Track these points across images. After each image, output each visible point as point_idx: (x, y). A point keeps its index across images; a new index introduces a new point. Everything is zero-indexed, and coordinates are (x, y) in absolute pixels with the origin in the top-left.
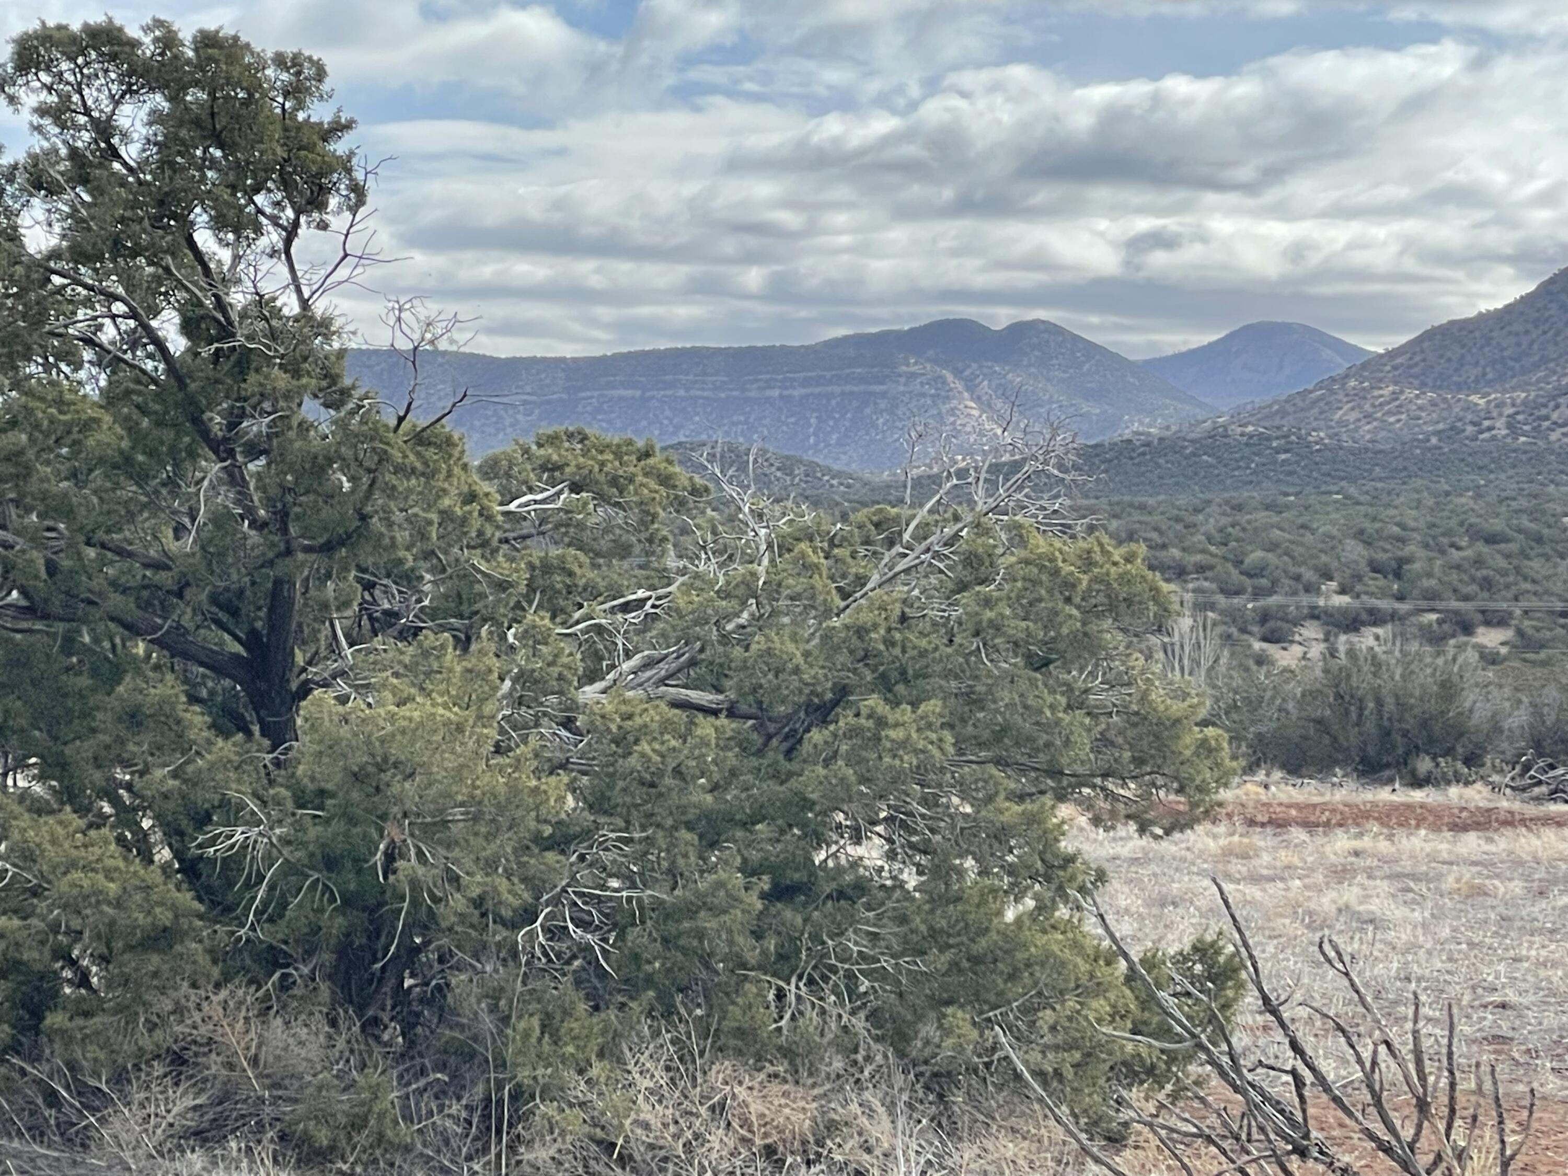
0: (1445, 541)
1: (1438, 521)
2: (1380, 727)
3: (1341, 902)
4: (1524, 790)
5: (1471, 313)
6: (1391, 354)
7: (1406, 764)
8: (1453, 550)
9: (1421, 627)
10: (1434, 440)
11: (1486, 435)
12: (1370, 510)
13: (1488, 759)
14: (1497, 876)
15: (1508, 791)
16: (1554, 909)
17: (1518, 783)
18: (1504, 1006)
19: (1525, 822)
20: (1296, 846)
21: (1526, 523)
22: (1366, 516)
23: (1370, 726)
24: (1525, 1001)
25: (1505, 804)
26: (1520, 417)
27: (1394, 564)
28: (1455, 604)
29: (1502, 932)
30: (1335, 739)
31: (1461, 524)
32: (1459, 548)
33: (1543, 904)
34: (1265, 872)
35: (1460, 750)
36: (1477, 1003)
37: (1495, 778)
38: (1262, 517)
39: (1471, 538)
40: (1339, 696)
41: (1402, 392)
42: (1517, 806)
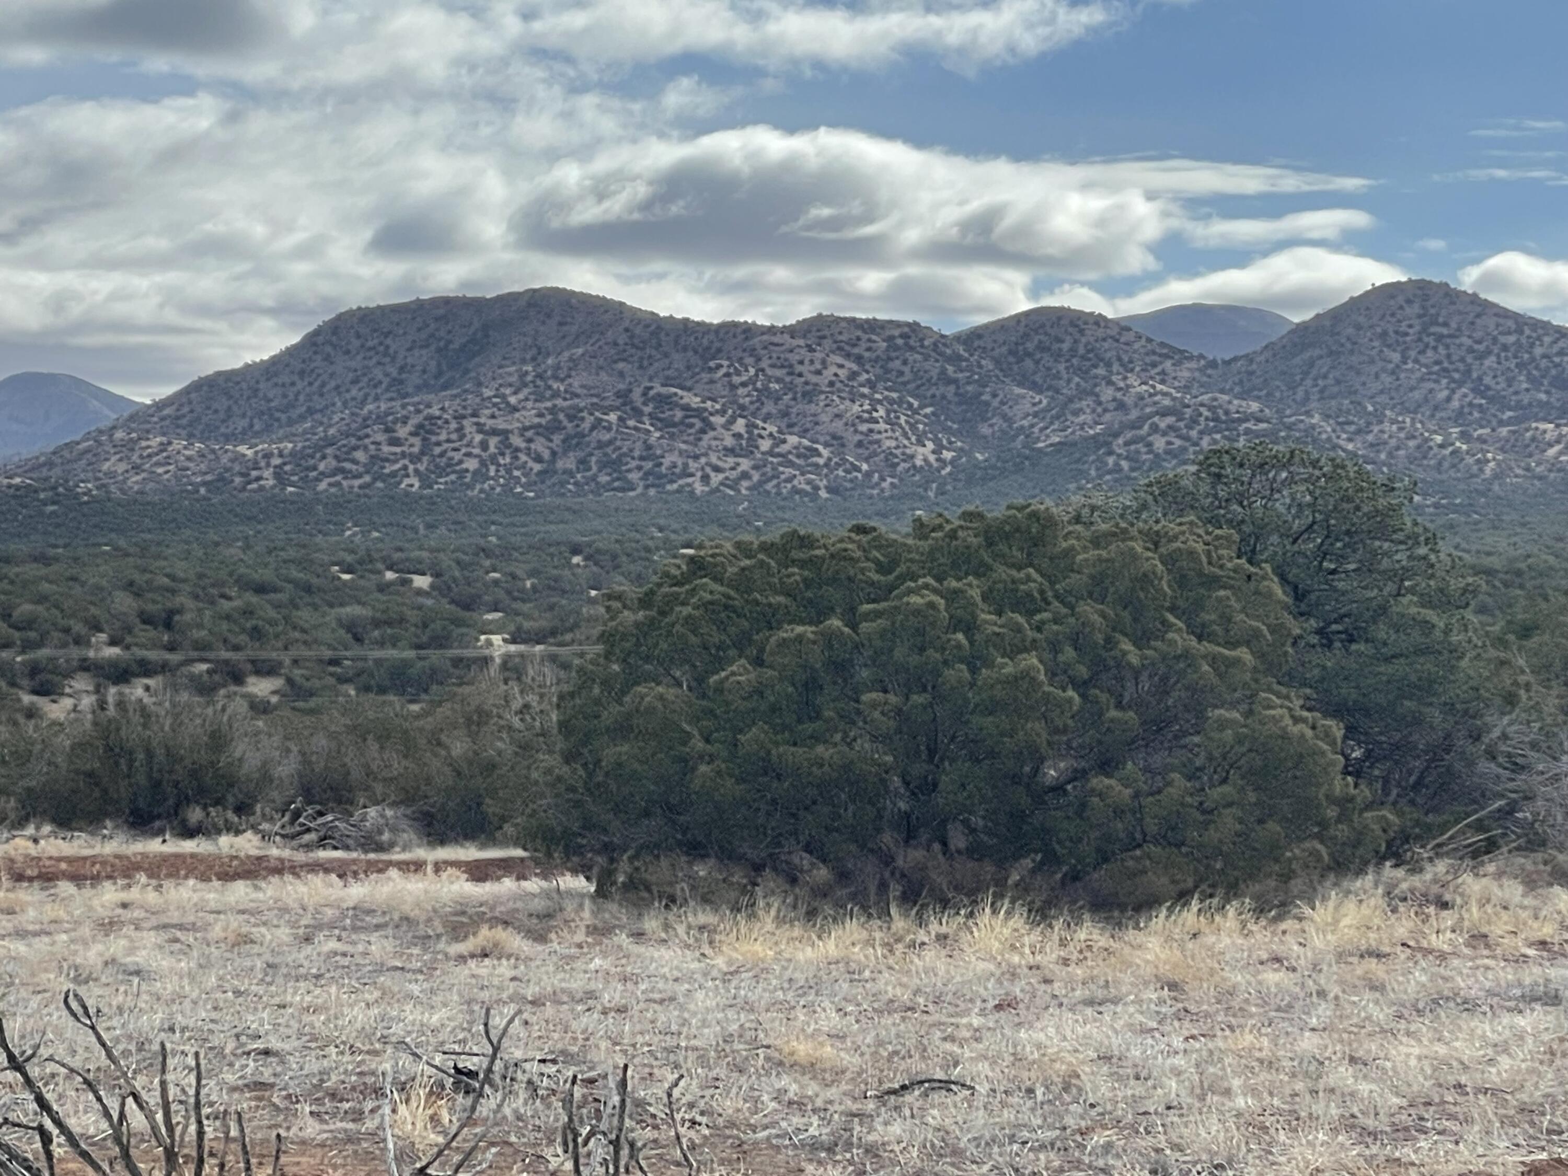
0: (214, 591)
1: (209, 573)
2: (150, 777)
3: (107, 956)
4: (293, 837)
5: (238, 365)
6: (159, 406)
7: (176, 814)
8: (223, 601)
9: (192, 678)
10: (203, 491)
11: (254, 486)
12: (139, 562)
13: (258, 808)
14: (265, 924)
15: (278, 838)
16: (319, 954)
17: (289, 830)
18: (267, 1052)
19: (295, 870)
20: (63, 899)
21: (295, 574)
22: (136, 567)
23: (141, 779)
24: (287, 1047)
25: (274, 852)
26: (287, 468)
27: (164, 615)
28: (225, 655)
29: (268, 979)
30: (105, 791)
31: (231, 574)
32: (229, 598)
33: (308, 949)
34: (31, 927)
35: (230, 799)
36: (239, 1051)
37: (265, 826)
38: (31, 570)
39: (240, 588)
40: (109, 748)
41: (170, 443)
42: (286, 853)
